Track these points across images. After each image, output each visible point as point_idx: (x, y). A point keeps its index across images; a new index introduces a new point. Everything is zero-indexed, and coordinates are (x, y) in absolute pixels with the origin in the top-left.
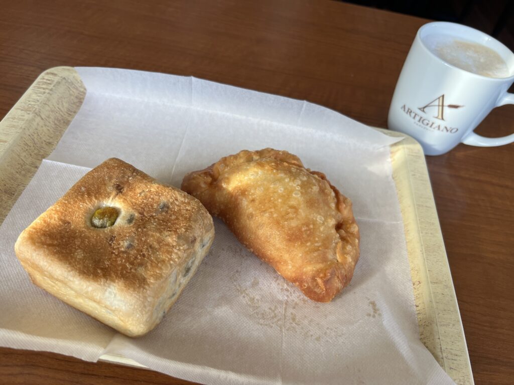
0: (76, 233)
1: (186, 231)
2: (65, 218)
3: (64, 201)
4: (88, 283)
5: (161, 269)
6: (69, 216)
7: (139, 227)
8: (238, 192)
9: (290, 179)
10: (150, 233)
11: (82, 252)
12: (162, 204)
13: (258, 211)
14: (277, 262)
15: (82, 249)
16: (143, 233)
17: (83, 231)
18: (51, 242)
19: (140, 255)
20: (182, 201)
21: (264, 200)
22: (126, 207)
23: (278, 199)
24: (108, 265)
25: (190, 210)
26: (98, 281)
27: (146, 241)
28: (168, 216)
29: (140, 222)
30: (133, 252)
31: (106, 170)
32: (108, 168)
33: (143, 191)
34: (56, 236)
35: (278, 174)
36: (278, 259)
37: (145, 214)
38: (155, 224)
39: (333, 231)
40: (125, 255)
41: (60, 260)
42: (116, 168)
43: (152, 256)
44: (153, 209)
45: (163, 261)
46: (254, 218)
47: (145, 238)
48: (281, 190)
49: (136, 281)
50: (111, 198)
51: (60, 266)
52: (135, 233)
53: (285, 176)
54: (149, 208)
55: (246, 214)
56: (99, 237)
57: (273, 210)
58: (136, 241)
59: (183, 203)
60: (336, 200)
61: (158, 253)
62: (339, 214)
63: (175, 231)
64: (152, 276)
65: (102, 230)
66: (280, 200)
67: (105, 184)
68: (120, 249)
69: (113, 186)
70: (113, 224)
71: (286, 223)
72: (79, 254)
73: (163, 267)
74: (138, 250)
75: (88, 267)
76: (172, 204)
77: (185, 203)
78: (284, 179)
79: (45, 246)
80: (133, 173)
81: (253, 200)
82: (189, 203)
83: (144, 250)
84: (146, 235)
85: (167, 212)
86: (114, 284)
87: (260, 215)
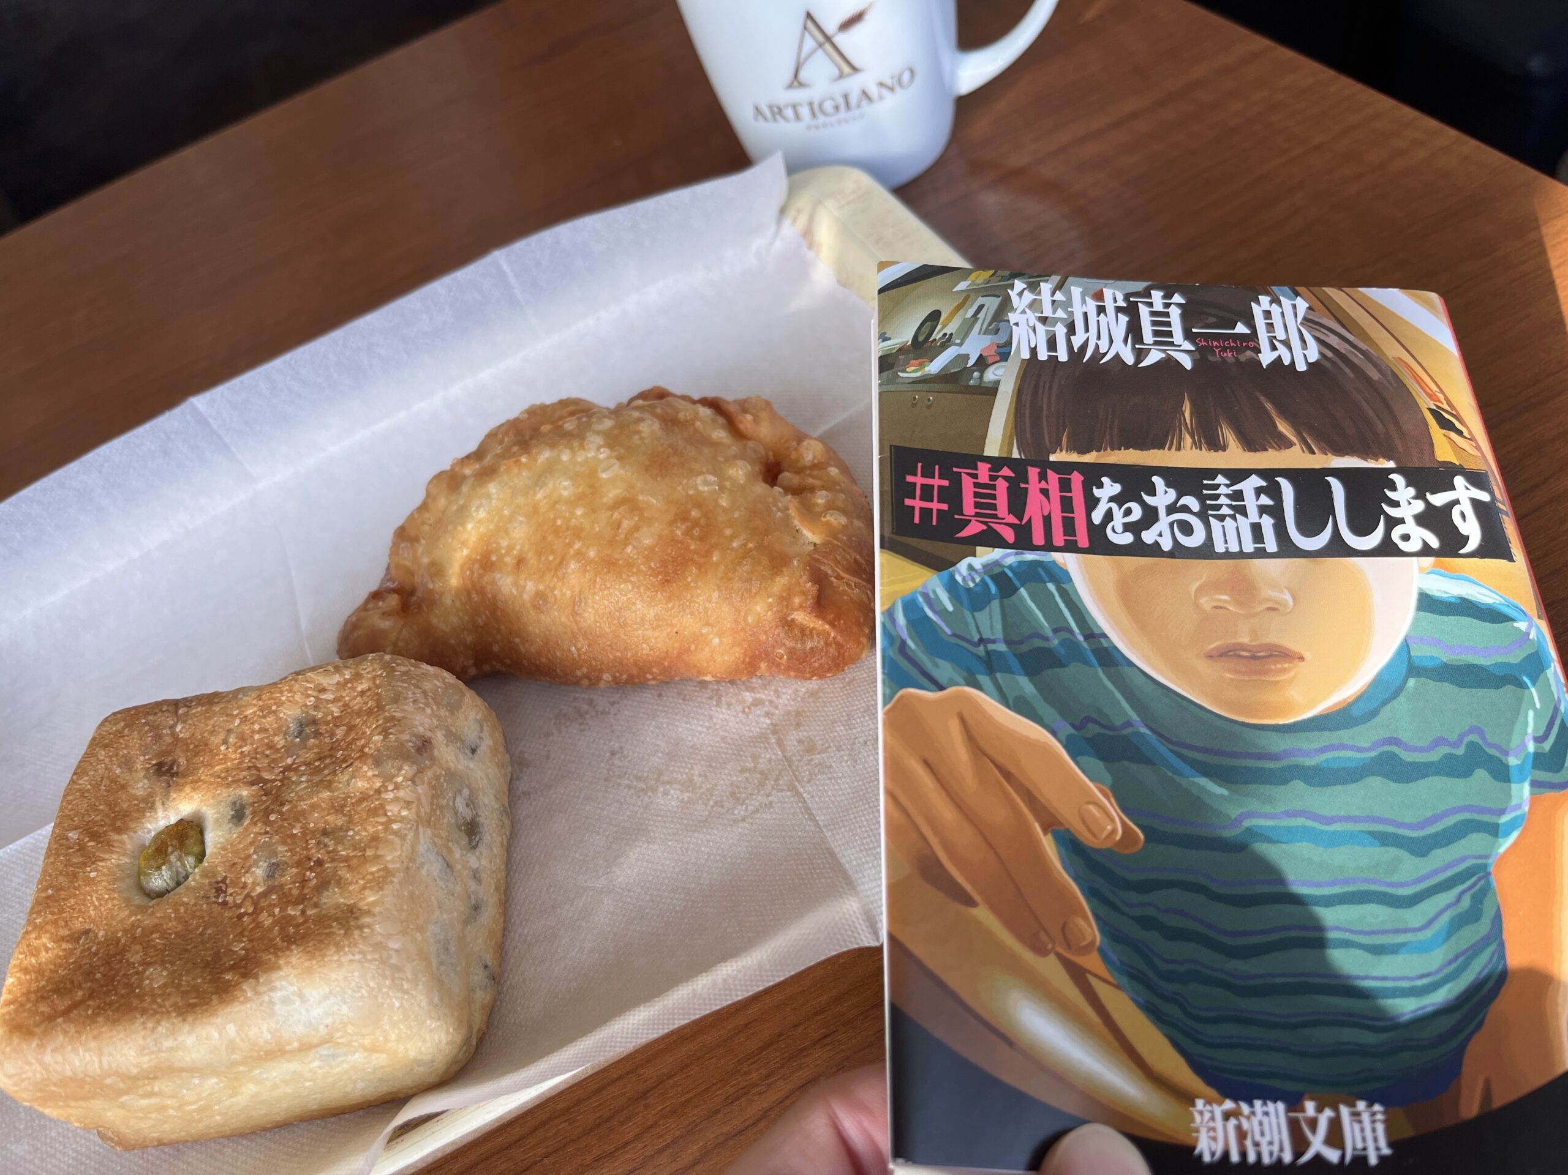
0: (118, 941)
1: (386, 737)
2: (70, 929)
3: (44, 895)
4: (218, 1021)
5: (377, 858)
6: (77, 918)
7: (267, 812)
8: (472, 573)
9: (572, 448)
10: (304, 805)
11: (159, 969)
12: (293, 726)
13: (548, 577)
14: (680, 654)
15: (155, 962)
16: (286, 820)
17: (133, 925)
18: (67, 1002)
19: (311, 869)
20: (338, 683)
21: (544, 538)
22: (209, 794)
23: (573, 513)
24: (242, 949)
25: (369, 689)
26: (236, 998)
27: (305, 831)
28: (327, 740)
29: (265, 802)
30: (288, 877)
31: (102, 753)
32: (105, 746)
33: (229, 731)
34: (72, 982)
35: (536, 460)
36: (677, 645)
37: (267, 776)
38: (303, 779)
39: (760, 488)
40: (274, 897)
41: (115, 1022)
42: (126, 731)
43: (340, 849)
44: (278, 750)
45: (375, 838)
46: (552, 600)
47: (299, 825)
48: (565, 488)
49: (332, 927)
50: (159, 805)
51: (122, 1035)
52: (266, 833)
53: (556, 452)
54: (267, 756)
55: (528, 605)
56: (182, 910)
57: (577, 545)
58: (281, 848)
59: (341, 686)
60: (721, 420)
61: (351, 833)
62: (751, 444)
63: (360, 758)
64: (364, 888)
65: (181, 889)
66: (579, 512)
67: (123, 787)
68: (254, 894)
69: (144, 777)
70: (201, 856)
71: (629, 549)
72: (157, 977)
73: (380, 852)
74: (298, 864)
75: (195, 989)
76: (316, 707)
77: (347, 681)
78: (557, 459)
79: (60, 1020)
80: (176, 713)
81: (520, 562)
82: (357, 676)
83: (313, 851)
84: (299, 816)
85: (317, 734)
86: (281, 973)
87: (559, 579)
